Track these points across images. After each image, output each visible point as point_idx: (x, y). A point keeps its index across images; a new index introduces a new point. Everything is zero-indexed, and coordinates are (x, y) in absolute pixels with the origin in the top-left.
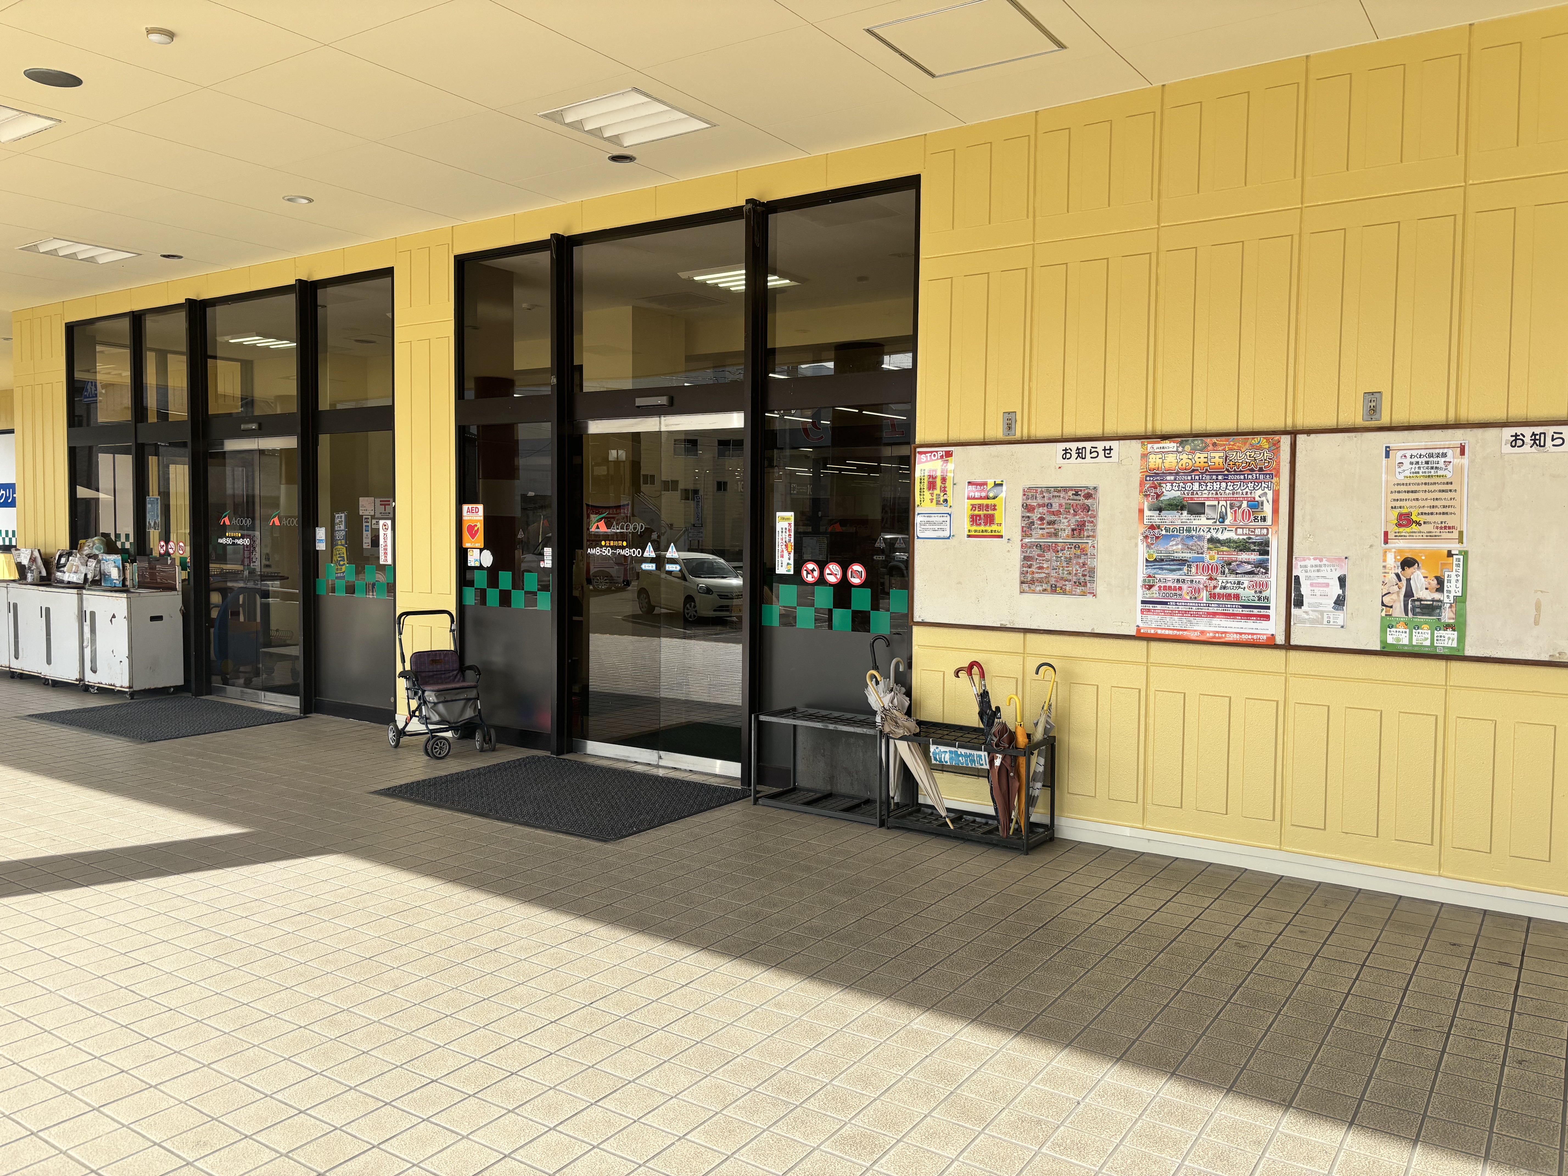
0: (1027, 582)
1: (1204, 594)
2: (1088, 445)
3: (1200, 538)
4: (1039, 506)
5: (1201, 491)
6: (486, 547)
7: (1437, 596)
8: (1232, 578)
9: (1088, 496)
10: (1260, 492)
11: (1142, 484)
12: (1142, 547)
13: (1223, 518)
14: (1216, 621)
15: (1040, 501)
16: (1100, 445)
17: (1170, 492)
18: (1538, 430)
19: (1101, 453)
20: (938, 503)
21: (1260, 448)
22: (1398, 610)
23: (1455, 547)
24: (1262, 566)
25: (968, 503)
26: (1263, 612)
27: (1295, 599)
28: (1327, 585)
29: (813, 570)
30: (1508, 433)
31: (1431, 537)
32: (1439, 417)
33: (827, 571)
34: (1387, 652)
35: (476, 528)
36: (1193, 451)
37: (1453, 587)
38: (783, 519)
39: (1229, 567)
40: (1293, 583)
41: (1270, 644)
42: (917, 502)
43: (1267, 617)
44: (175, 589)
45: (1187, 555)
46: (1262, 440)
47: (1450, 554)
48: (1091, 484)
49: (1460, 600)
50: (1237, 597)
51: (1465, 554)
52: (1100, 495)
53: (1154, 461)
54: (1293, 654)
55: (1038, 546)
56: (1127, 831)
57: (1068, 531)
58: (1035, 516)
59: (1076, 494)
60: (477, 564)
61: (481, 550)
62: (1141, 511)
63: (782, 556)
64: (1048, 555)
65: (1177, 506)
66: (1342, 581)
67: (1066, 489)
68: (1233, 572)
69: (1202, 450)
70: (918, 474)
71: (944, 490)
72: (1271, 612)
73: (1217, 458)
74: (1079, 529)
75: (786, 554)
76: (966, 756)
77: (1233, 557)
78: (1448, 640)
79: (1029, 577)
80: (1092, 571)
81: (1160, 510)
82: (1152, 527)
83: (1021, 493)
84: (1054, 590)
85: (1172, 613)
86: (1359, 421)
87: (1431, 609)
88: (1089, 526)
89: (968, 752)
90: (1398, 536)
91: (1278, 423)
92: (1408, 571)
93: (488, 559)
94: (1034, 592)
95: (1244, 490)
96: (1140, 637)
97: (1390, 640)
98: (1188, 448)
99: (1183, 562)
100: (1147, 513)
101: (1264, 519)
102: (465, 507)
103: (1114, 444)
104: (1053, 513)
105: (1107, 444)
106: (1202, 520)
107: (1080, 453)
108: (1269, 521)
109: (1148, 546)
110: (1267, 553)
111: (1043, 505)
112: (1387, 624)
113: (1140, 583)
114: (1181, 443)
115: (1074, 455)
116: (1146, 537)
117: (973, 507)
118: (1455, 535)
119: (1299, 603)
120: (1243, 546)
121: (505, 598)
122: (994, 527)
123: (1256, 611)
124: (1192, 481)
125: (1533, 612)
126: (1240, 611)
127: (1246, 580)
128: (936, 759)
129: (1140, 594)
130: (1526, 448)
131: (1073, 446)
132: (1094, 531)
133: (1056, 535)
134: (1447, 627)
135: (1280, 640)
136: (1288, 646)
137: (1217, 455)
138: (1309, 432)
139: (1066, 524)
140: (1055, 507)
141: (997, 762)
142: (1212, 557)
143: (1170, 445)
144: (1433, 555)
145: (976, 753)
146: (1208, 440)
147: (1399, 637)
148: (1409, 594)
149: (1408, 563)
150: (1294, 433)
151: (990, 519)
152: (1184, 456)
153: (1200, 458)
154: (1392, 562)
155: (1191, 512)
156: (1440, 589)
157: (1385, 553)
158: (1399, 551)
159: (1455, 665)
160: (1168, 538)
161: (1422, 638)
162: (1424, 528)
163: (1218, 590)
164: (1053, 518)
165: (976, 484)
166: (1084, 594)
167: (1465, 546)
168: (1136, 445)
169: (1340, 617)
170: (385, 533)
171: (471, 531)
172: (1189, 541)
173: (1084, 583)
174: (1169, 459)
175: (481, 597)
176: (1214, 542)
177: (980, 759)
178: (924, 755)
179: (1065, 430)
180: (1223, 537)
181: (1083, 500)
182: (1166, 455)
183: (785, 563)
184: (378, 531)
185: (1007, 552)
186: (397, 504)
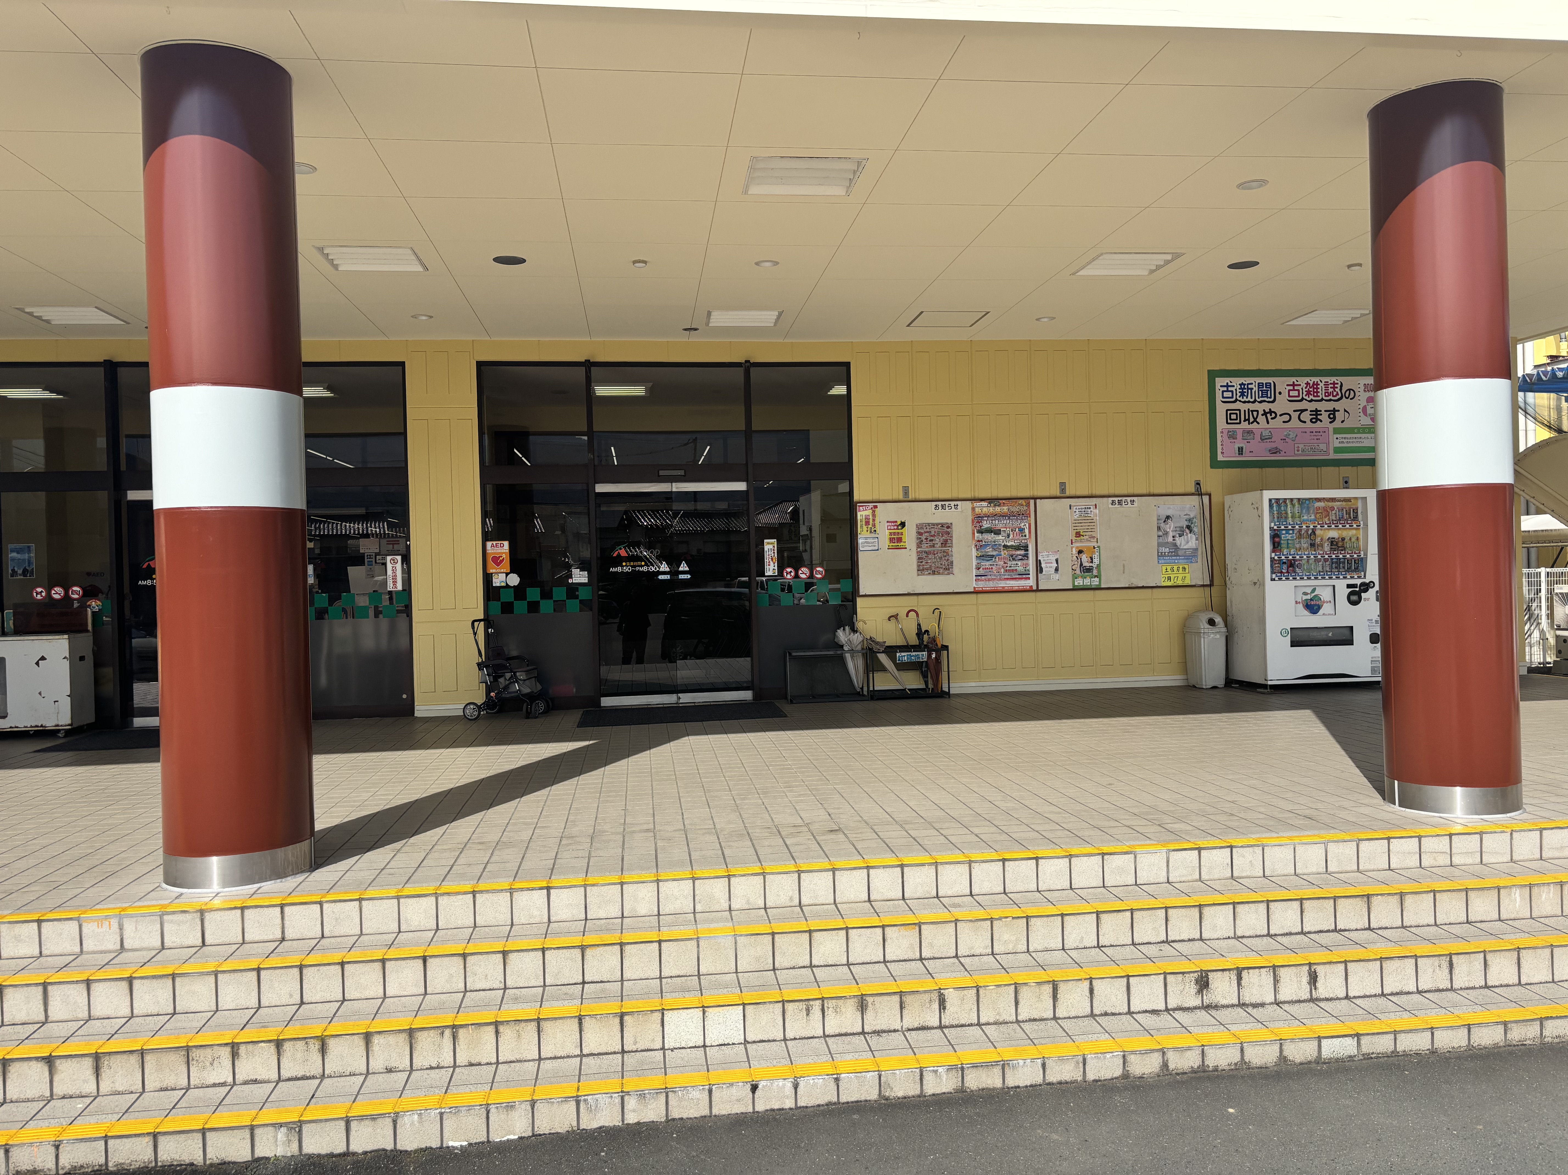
0: (921, 570)
1: (1002, 570)
2: (947, 503)
3: (1000, 545)
4: (925, 532)
5: (999, 524)
6: (512, 571)
7: (1091, 564)
8: (1014, 562)
9: (948, 527)
10: (1023, 524)
11: (973, 522)
12: (974, 550)
13: (1009, 536)
14: (1008, 582)
15: (926, 530)
16: (952, 503)
17: (986, 525)
18: (1120, 499)
19: (953, 507)
20: (871, 532)
21: (1022, 505)
22: (1078, 572)
23: (1095, 545)
24: (1026, 556)
25: (887, 532)
26: (1027, 576)
27: (1039, 569)
28: (1052, 563)
29: (791, 572)
30: (1111, 499)
31: (1088, 541)
32: (1086, 493)
33: (800, 572)
34: (1075, 589)
35: (501, 559)
36: (995, 506)
37: (1096, 561)
38: (768, 543)
39: (1013, 558)
40: (1038, 563)
41: (1030, 590)
42: (859, 532)
43: (1029, 578)
44: (88, 631)
45: (994, 553)
46: (1023, 502)
47: (1094, 548)
48: (949, 522)
49: (1099, 566)
50: (1016, 570)
51: (1099, 547)
52: (954, 526)
53: (978, 510)
54: (1039, 594)
55: (926, 552)
56: (973, 684)
57: (939, 544)
58: (923, 537)
59: (942, 526)
60: (503, 584)
61: (507, 574)
62: (974, 534)
63: (769, 565)
64: (930, 556)
65: (989, 531)
66: (1057, 561)
67: (937, 524)
68: (1014, 559)
69: (999, 506)
70: (859, 518)
71: (874, 525)
72: (1031, 576)
74: (945, 543)
75: (772, 563)
76: (916, 656)
77: (1014, 552)
78: (1095, 582)
79: (921, 568)
80: (952, 562)
81: (982, 533)
82: (979, 541)
83: (915, 526)
84: (934, 573)
85: (989, 580)
86: (1058, 494)
87: (1089, 570)
88: (949, 541)
89: (917, 653)
90: (1076, 541)
91: (1027, 494)
92: (1081, 555)
93: (514, 580)
94: (924, 575)
95: (1017, 524)
96: (976, 592)
97: (1076, 584)
98: (992, 505)
99: (992, 556)
100: (976, 535)
101: (1025, 536)
102: (489, 544)
103: (959, 503)
104: (932, 536)
105: (956, 503)
106: (1000, 537)
107: (943, 507)
108: (1027, 537)
109: (977, 550)
110: (1027, 550)
111: (927, 532)
112: (1075, 577)
113: (974, 567)
114: (990, 503)
115: (940, 508)
116: (976, 546)
117: (891, 534)
118: (1095, 540)
119: (1041, 571)
120: (1017, 548)
121: (533, 607)
122: (902, 544)
123: (1024, 576)
124: (995, 520)
125: (1122, 568)
126: (1018, 576)
127: (1019, 563)
128: (899, 660)
129: (974, 572)
130: (1116, 506)
131: (940, 503)
132: (952, 543)
133: (934, 546)
134: (1096, 576)
135: (1035, 588)
136: (1038, 590)
137: (1005, 508)
138: (1041, 498)
139: (938, 541)
140: (933, 533)
141: (934, 656)
142: (1004, 553)
143: (984, 504)
144: (1088, 548)
145: (920, 653)
146: (1001, 501)
147: (1079, 582)
148: (1081, 564)
149: (1080, 552)
150: (1035, 499)
151: (900, 540)
152: (991, 509)
153: (998, 509)
154: (1074, 551)
155: (995, 534)
156: (1092, 562)
157: (1072, 548)
158: (1077, 547)
159: (1097, 592)
160: (986, 546)
161: (1087, 582)
162: (1085, 537)
163: (1008, 568)
164: (932, 538)
165: (891, 522)
166: (949, 574)
167: (1099, 544)
168: (969, 503)
169: (1057, 576)
170: (394, 566)
171: (497, 561)
172: (995, 546)
173: (948, 569)
174: (985, 510)
175: (507, 608)
176: (1005, 547)
177: (923, 656)
178: (893, 659)
179: (935, 496)
180: (1009, 544)
181: (946, 529)
182: (984, 508)
183: (771, 569)
184: (385, 564)
185: (909, 556)
186: (413, 543)
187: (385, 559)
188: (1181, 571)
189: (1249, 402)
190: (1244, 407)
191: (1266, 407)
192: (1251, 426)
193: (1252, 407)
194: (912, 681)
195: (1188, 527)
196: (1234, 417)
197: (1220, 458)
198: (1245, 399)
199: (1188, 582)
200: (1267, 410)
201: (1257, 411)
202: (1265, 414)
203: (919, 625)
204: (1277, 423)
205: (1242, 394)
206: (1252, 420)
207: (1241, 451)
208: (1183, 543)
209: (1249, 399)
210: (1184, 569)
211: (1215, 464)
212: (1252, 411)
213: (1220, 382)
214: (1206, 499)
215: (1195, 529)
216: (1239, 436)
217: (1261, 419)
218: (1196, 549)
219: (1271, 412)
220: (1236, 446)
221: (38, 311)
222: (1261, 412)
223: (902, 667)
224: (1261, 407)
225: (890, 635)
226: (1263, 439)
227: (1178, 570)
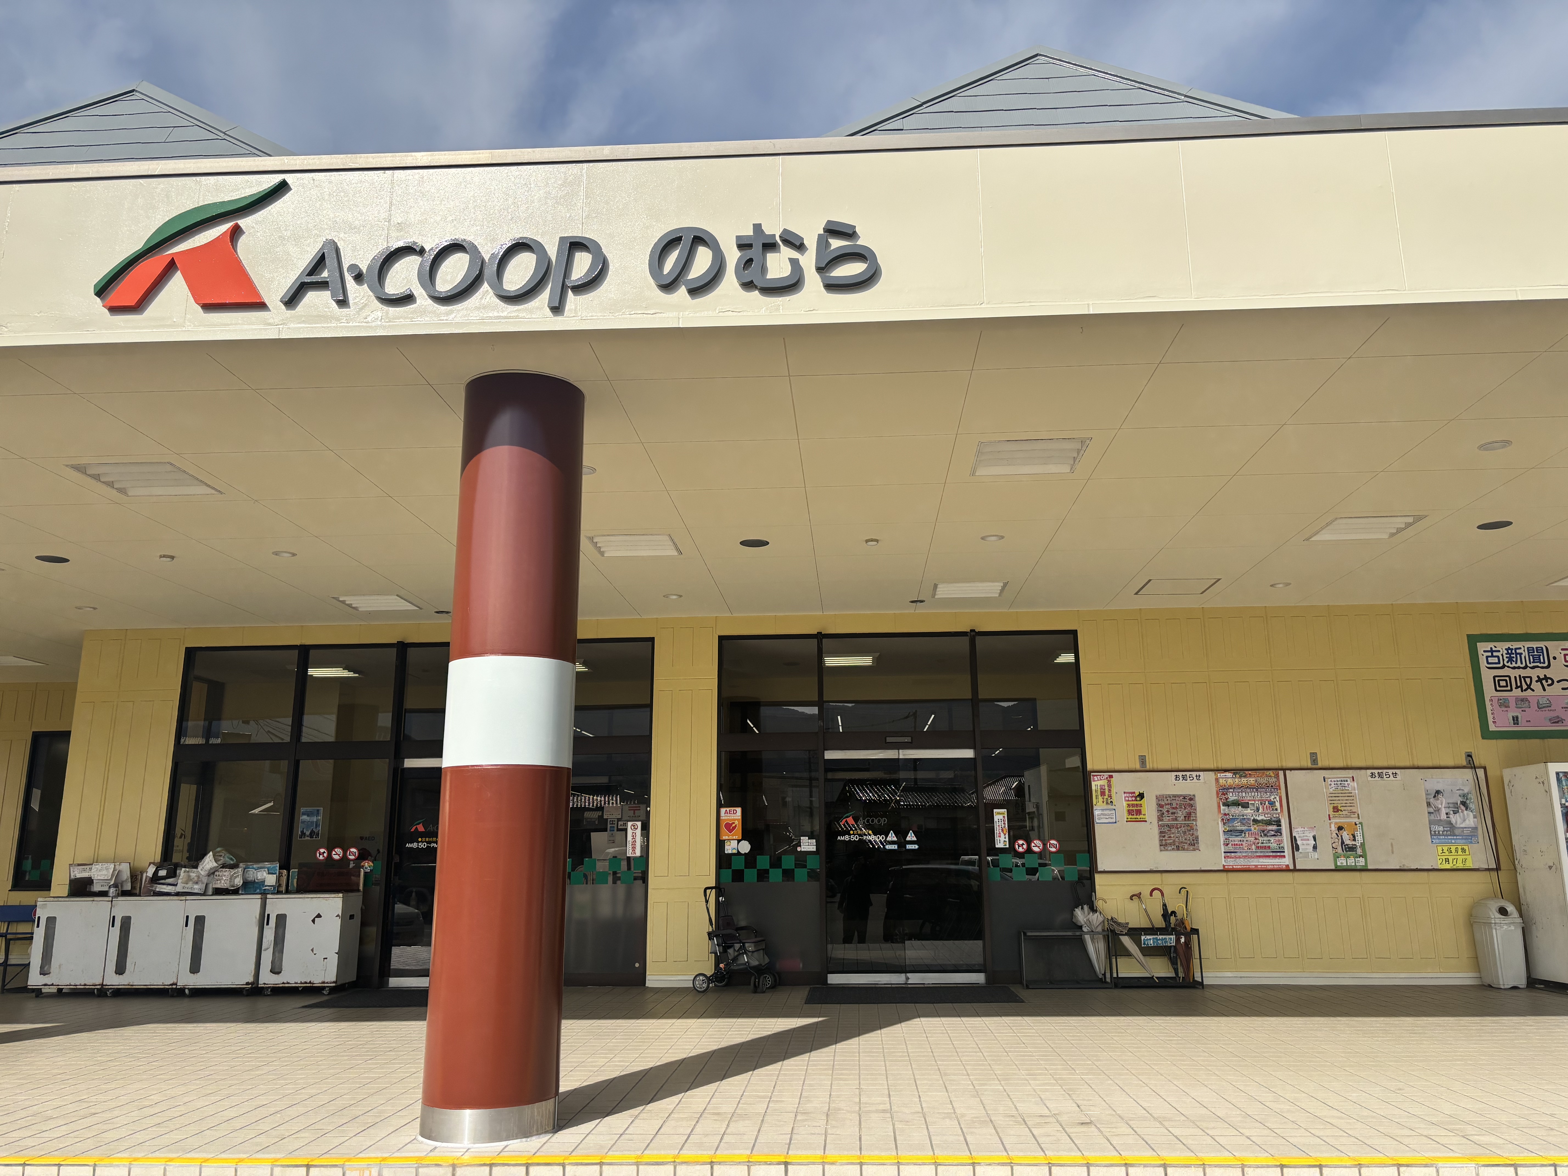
0: (1163, 846)
1: (1254, 847)
2: (1188, 774)
3: (1249, 819)
4: (1166, 804)
5: (1246, 796)
6: (744, 838)
7: (1354, 843)
8: (1266, 838)
9: (1191, 799)
10: (1273, 797)
11: (1218, 793)
12: (1221, 824)
13: (1258, 809)
14: (1261, 860)
15: (1167, 802)
16: (1194, 774)
17: (1232, 797)
18: (1380, 771)
19: (1195, 778)
20: (1107, 803)
21: (1270, 776)
22: (1340, 850)
23: (1356, 820)
24: (1279, 832)
25: (1125, 804)
26: (1282, 854)
27: (1295, 847)
28: (1308, 840)
29: (1023, 844)
30: (1369, 772)
31: (1347, 817)
32: (1341, 765)
33: (1033, 844)
34: (1337, 870)
35: (734, 825)
36: (1241, 777)
37: (1359, 839)
38: (999, 813)
39: (1265, 833)
40: (1293, 840)
41: (1287, 870)
42: (1094, 803)
43: (1284, 856)
44: (359, 891)
45: (1243, 828)
46: (1271, 773)
47: (1356, 824)
48: (1192, 793)
49: (1363, 845)
50: (1269, 847)
51: (1361, 823)
52: (1197, 799)
53: (1222, 782)
54: (1296, 874)
55: (1168, 826)
56: (1229, 974)
57: (1182, 817)
58: (1165, 810)
59: (1184, 798)
60: (735, 851)
61: (739, 841)
62: (1219, 807)
63: (1000, 837)
64: (1173, 830)
65: (1236, 804)
66: (1314, 838)
67: (1179, 796)
68: (1265, 835)
69: (1245, 777)
70: (1094, 788)
71: (1110, 796)
72: (1286, 854)
73: (1252, 780)
74: (1188, 816)
75: (1002, 835)
76: (1162, 939)
77: (1265, 828)
78: (1361, 862)
79: (1164, 842)
80: (1197, 837)
81: (1228, 806)
82: (1225, 814)
83: (1155, 798)
84: (1178, 849)
85: (1240, 857)
86: (1310, 765)
87: (1352, 849)
88: (1193, 815)
89: (1164, 937)
90: (1335, 817)
91: (1275, 765)
92: (1341, 832)
93: (745, 847)
94: (1167, 850)
95: (1266, 796)
96: (1225, 870)
97: (1339, 864)
98: (1237, 776)
99: (1242, 831)
100: (1222, 807)
101: (1277, 810)
102: (723, 810)
103: (1201, 773)
104: (1173, 808)
105: (1198, 773)
106: (1249, 811)
107: (1184, 778)
108: (1279, 811)
109: (1224, 824)
110: (1280, 826)
111: (1168, 804)
112: (1336, 857)
113: (1222, 843)
114: (1234, 774)
115: (1181, 779)
116: (1223, 819)
117: (1129, 805)
118: (1356, 815)
119: (1298, 849)
120: (1269, 823)
121: (763, 875)
122: (1141, 816)
123: (1278, 854)
124: (1242, 792)
125: (1390, 848)
126: (1271, 854)
127: (1272, 839)
128: (1144, 944)
129: (1223, 848)
130: (1377, 778)
131: (1180, 774)
132: (1196, 817)
133: (1176, 820)
134: (1360, 856)
135: (1291, 867)
136: (1295, 870)
137: (1252, 779)
138: (1291, 769)
139: (1181, 814)
140: (1174, 806)
141: (1183, 940)
142: (1254, 828)
143: (1229, 775)
144: (1349, 824)
145: (1168, 937)
146: (1247, 772)
147: (1342, 862)
148: (1343, 842)
149: (1340, 828)
150: (1284, 770)
151: (1139, 812)
152: (1237, 780)
153: (1244, 781)
154: (1333, 828)
155: (1243, 807)
156: (1354, 840)
157: (1330, 824)
158: (1336, 823)
159: (1364, 874)
160: (1234, 820)
161: (1351, 862)
162: (1344, 813)
163: (1260, 845)
164: (1174, 811)
165: (1129, 793)
166: (1194, 850)
167: (1360, 820)
168: (1212, 774)
169: (1316, 855)
170: (634, 831)
171: (730, 827)
172: (1243, 821)
173: (1194, 844)
174: (1230, 781)
175: (738, 876)
176: (1255, 821)
177: (1171, 940)
178: (1138, 943)
179: (1175, 766)
180: (1259, 819)
181: (1189, 801)
182: (1228, 779)
183: (1002, 841)
184: (626, 830)
185: (1150, 829)
186: (653, 809)
187: (626, 825)
188: (1460, 852)
189: (1519, 668)
190: (1514, 673)
191: (1541, 673)
192: (1524, 693)
193: (1524, 673)
194: (1160, 969)
195: (1464, 803)
196: (1503, 683)
197: (1492, 728)
198: (1514, 665)
199: (1469, 864)
200: (1542, 677)
201: (1531, 678)
202: (1539, 680)
203: (1165, 905)
204: (1556, 689)
205: (1510, 660)
206: (1525, 687)
207: (1516, 720)
208: (1459, 821)
209: (1519, 664)
210: (1463, 850)
211: (1487, 734)
212: (1524, 678)
213: (1482, 647)
214: (1480, 772)
215: (1472, 806)
216: (1512, 703)
217: (1536, 686)
218: (1476, 828)
219: (1546, 678)
220: (1510, 715)
221: (349, 600)
222: (1535, 679)
223: (1148, 952)
224: (1535, 674)
225: (1133, 915)
226: (1540, 707)
227: (1457, 851)
